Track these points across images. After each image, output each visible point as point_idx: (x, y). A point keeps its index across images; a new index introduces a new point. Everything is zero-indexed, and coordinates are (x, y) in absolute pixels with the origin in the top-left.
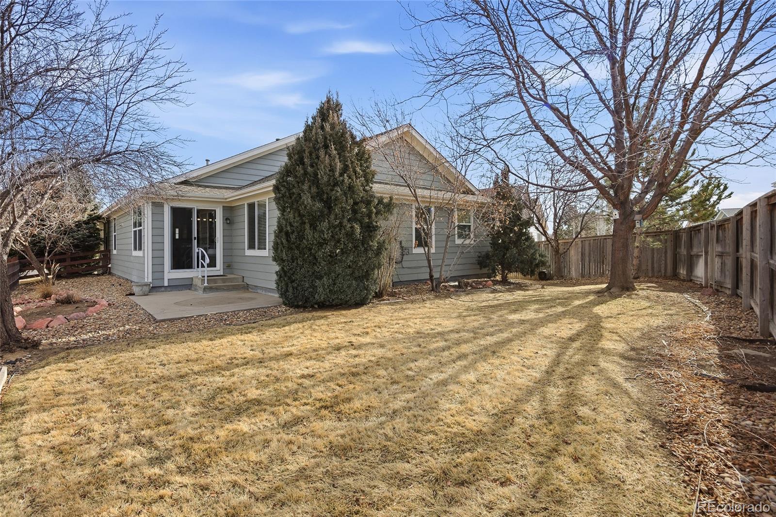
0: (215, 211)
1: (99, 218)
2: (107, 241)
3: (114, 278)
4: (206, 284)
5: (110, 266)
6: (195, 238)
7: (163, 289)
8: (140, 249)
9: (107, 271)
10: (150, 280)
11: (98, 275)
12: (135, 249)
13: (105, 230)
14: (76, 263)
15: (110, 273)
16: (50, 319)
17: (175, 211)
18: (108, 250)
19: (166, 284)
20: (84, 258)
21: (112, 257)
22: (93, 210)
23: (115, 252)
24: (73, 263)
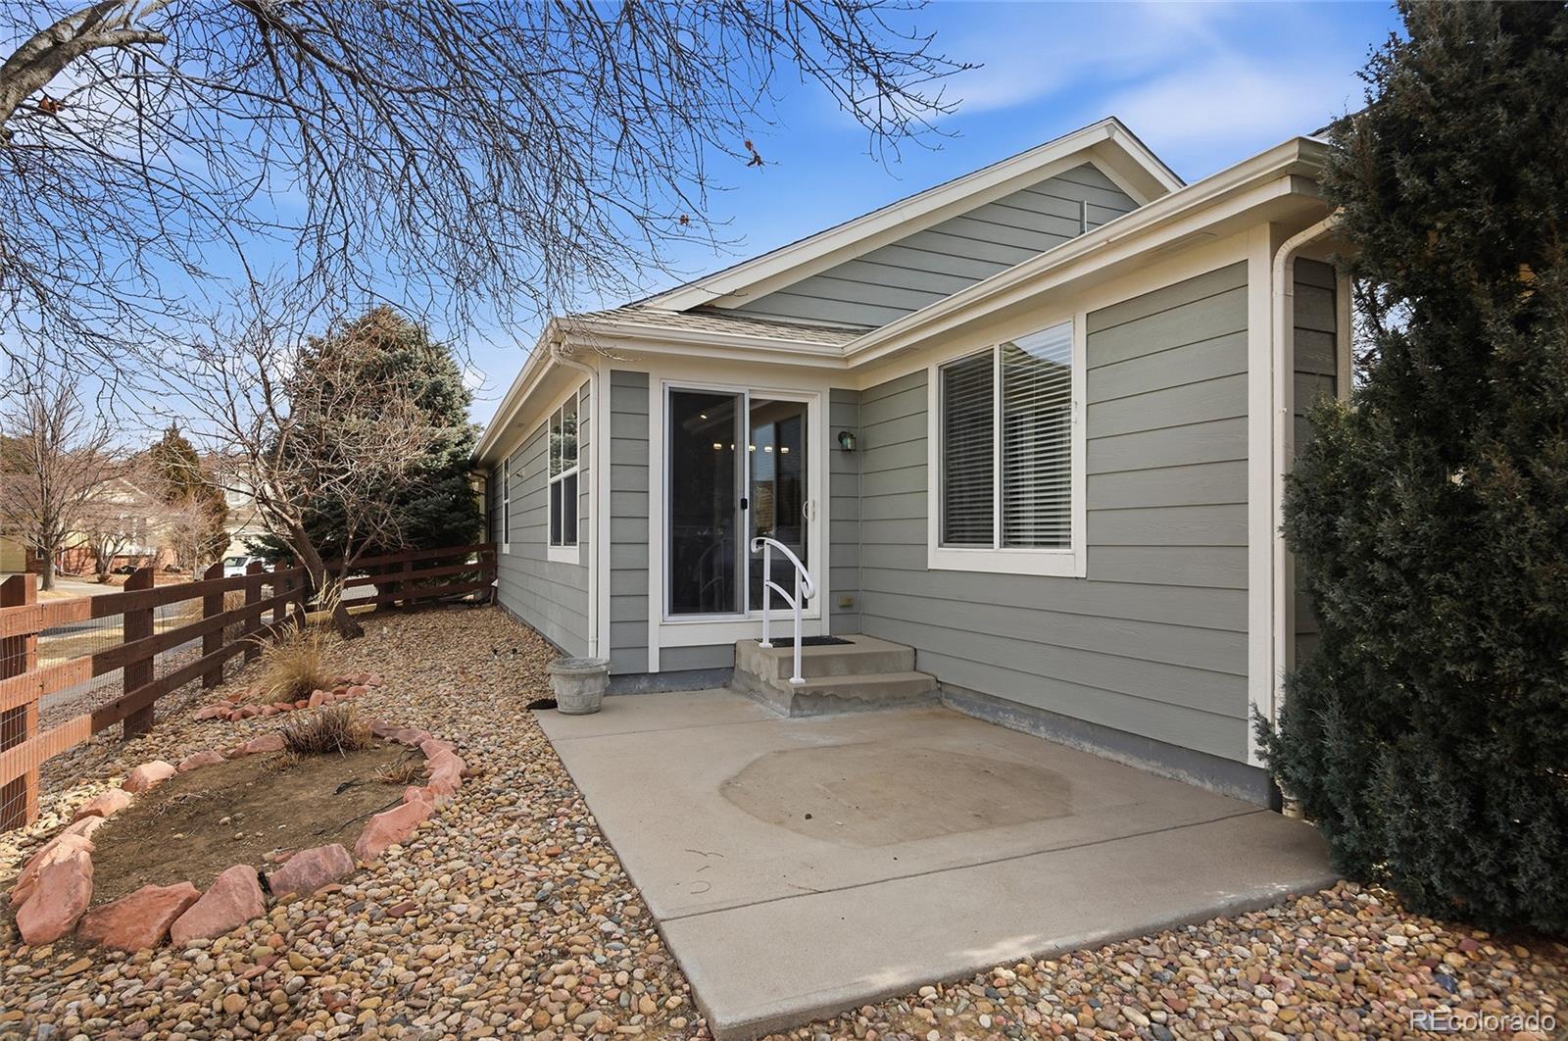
0: (805, 405)
1: (474, 463)
2: (491, 520)
3: (504, 619)
4: (797, 679)
5: (495, 584)
6: (744, 502)
7: (644, 684)
8: (571, 539)
9: (489, 599)
10: (604, 655)
11: (471, 604)
12: (556, 540)
13: (487, 496)
14: (426, 573)
15: (496, 603)
16: (187, 887)
17: (683, 404)
18: (493, 545)
19: (654, 667)
20: (444, 562)
21: (501, 562)
22: (460, 443)
23: (506, 549)
24: (418, 574)
